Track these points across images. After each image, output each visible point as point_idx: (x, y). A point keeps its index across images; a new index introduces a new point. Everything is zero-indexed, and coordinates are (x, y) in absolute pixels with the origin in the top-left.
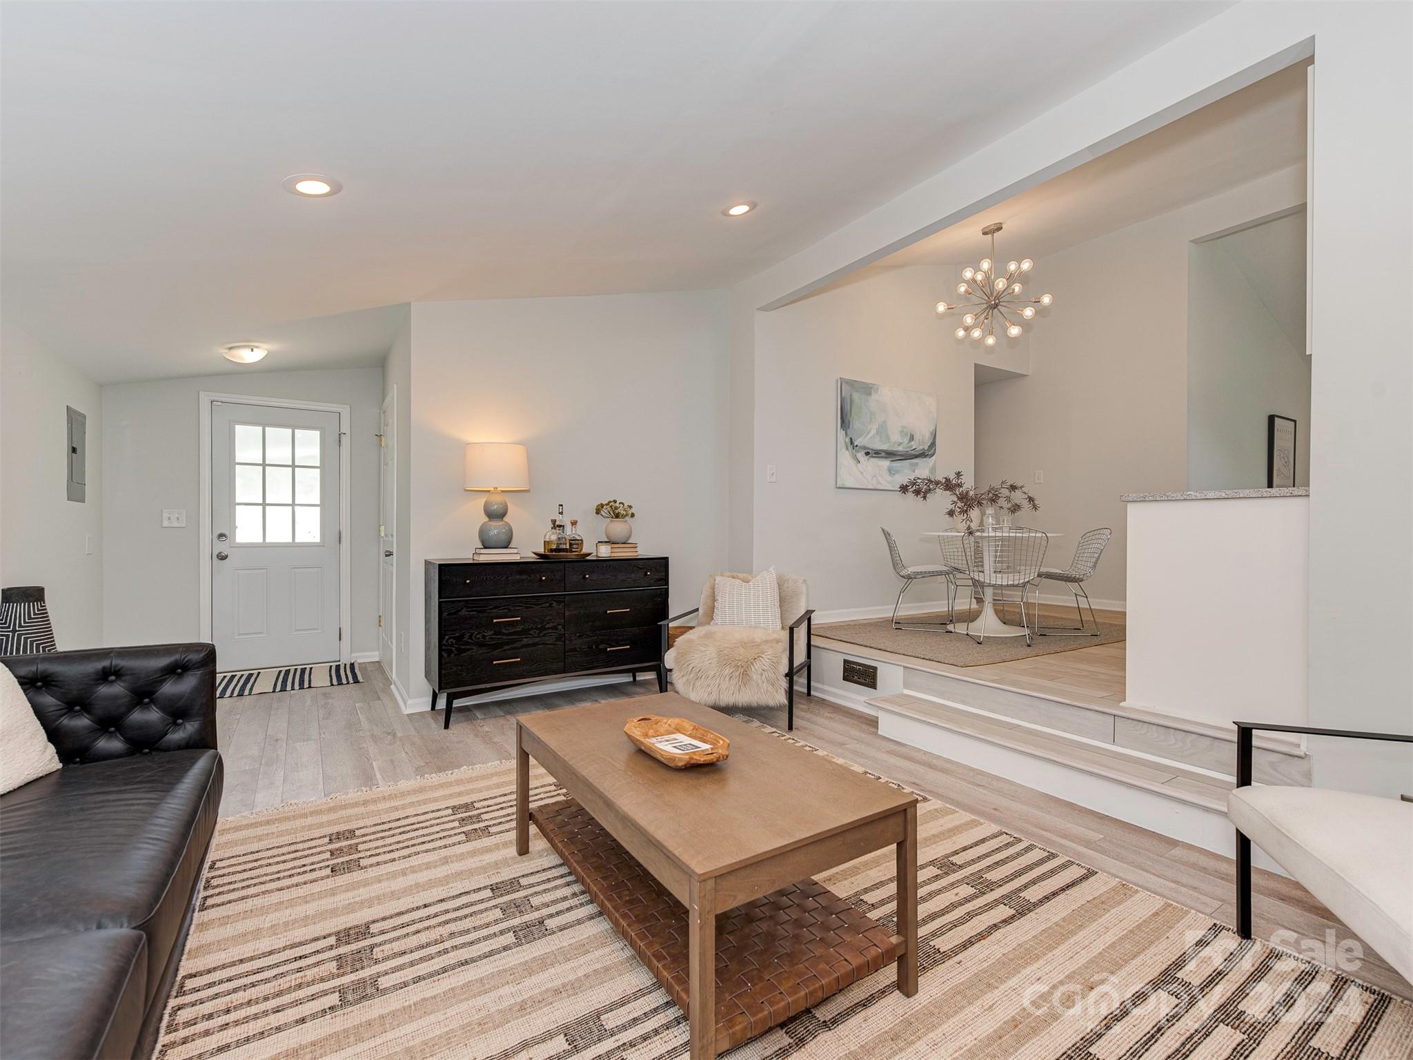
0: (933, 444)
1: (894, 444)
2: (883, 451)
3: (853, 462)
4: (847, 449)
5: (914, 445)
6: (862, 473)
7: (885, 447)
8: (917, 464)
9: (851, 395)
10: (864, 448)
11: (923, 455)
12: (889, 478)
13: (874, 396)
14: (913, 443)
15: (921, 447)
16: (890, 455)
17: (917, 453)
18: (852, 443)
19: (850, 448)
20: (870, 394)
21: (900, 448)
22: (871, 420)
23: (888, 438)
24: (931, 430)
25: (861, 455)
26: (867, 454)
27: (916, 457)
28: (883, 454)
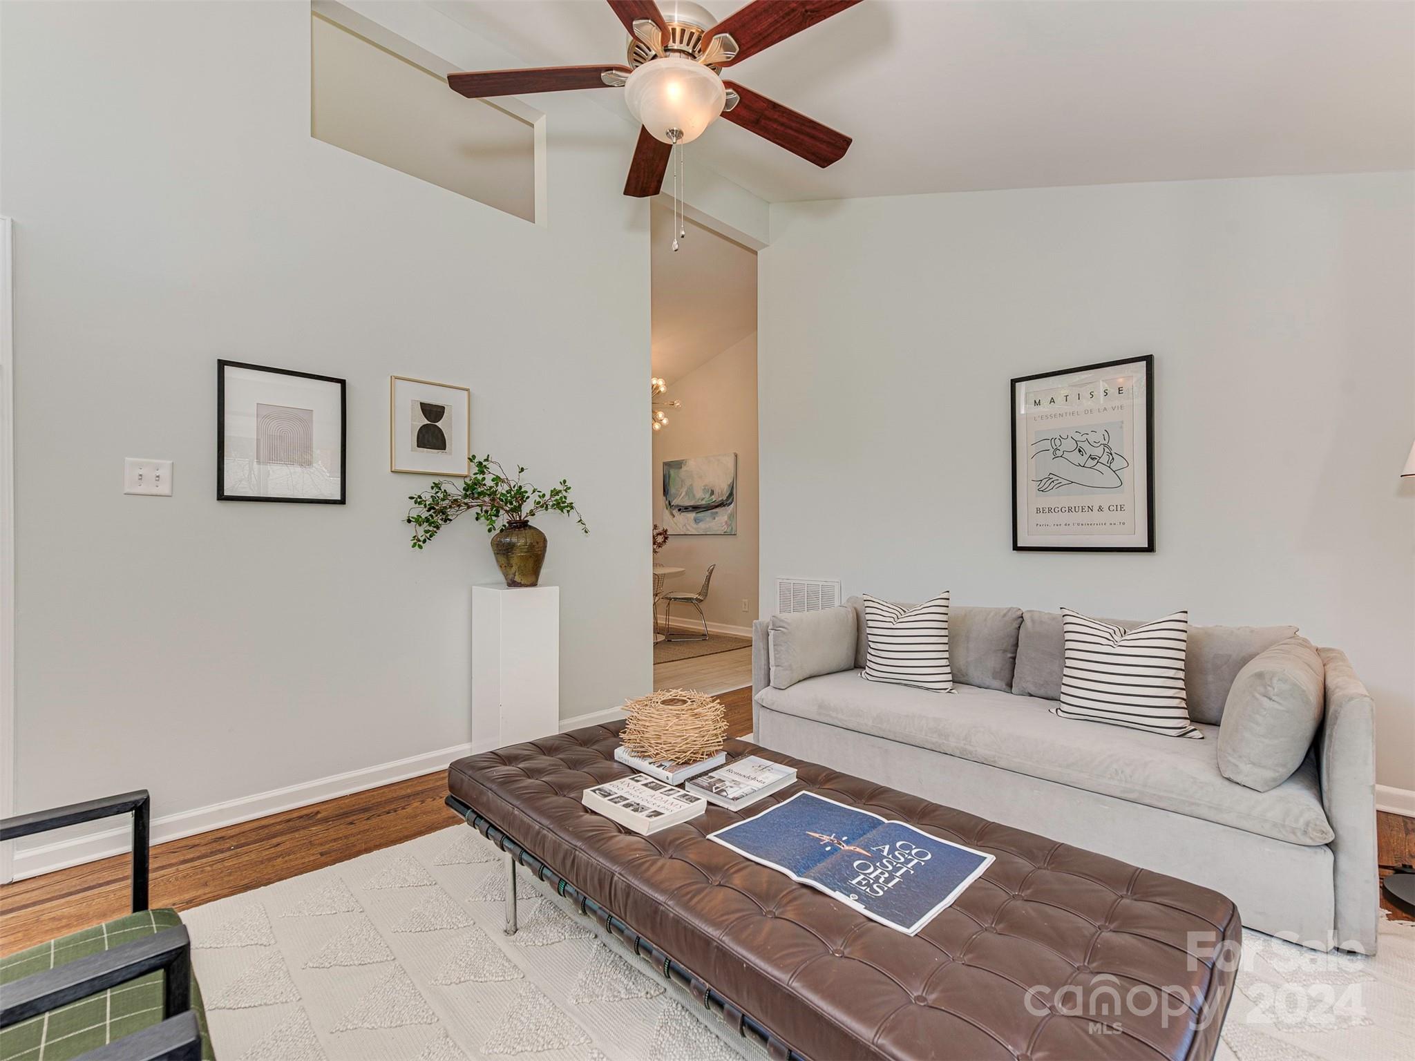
0: (731, 494)
1: (699, 499)
2: (690, 506)
3: (671, 517)
4: (667, 508)
5: (714, 498)
6: (676, 524)
7: (692, 503)
8: (717, 513)
9: (669, 472)
10: (678, 506)
11: (722, 504)
12: (695, 526)
13: (684, 468)
14: (713, 497)
15: (720, 499)
16: (695, 508)
17: (717, 504)
18: (670, 504)
19: (669, 508)
20: (681, 467)
21: (704, 502)
22: (682, 486)
23: (694, 496)
24: (729, 483)
25: (675, 512)
26: (679, 510)
27: (716, 507)
28: (690, 509)
